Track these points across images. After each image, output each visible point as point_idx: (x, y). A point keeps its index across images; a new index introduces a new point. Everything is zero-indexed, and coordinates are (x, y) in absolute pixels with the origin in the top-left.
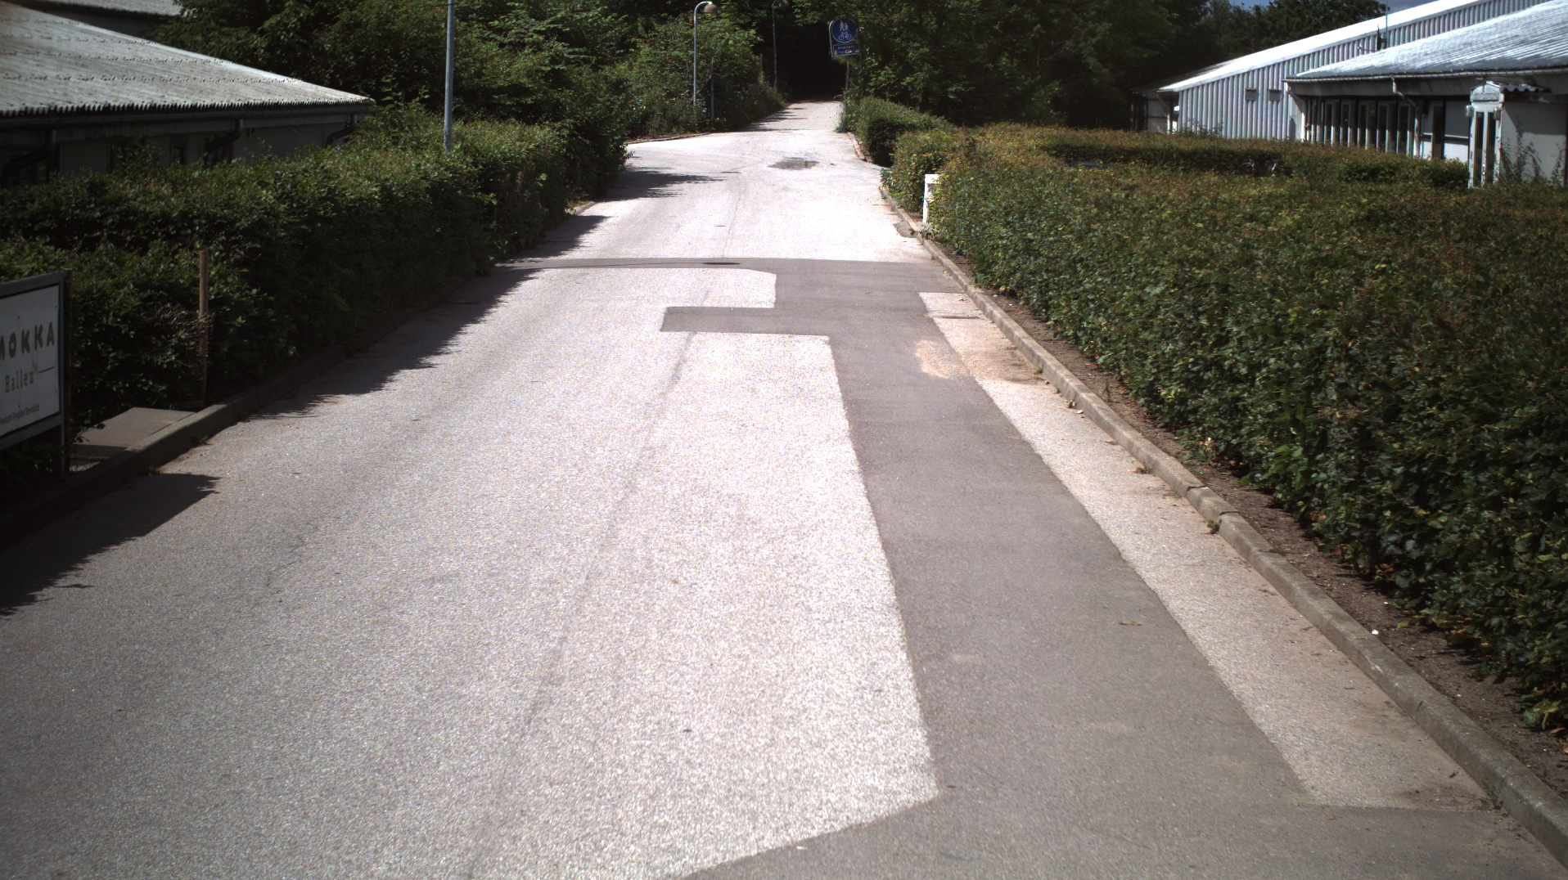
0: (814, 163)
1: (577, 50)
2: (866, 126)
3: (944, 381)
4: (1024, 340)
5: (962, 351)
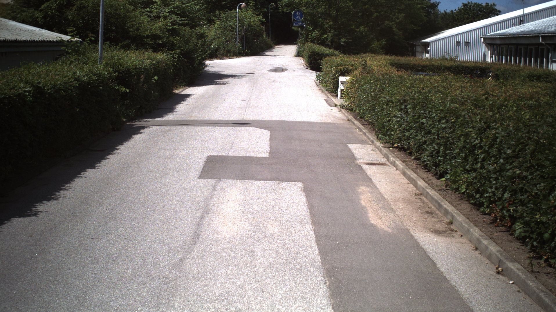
0: (286, 70)
1: (183, 19)
2: (307, 54)
4: (428, 190)
5: (389, 198)
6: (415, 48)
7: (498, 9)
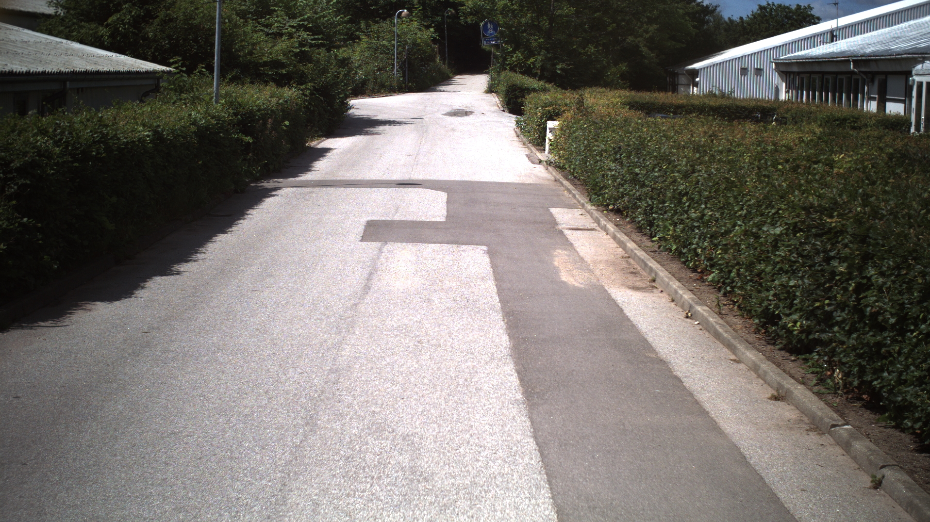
0: (471, 113)
1: (316, 37)
2: (504, 89)
3: (580, 290)
4: (636, 251)
5: (589, 260)
6: (676, 79)
7: (817, 15)
